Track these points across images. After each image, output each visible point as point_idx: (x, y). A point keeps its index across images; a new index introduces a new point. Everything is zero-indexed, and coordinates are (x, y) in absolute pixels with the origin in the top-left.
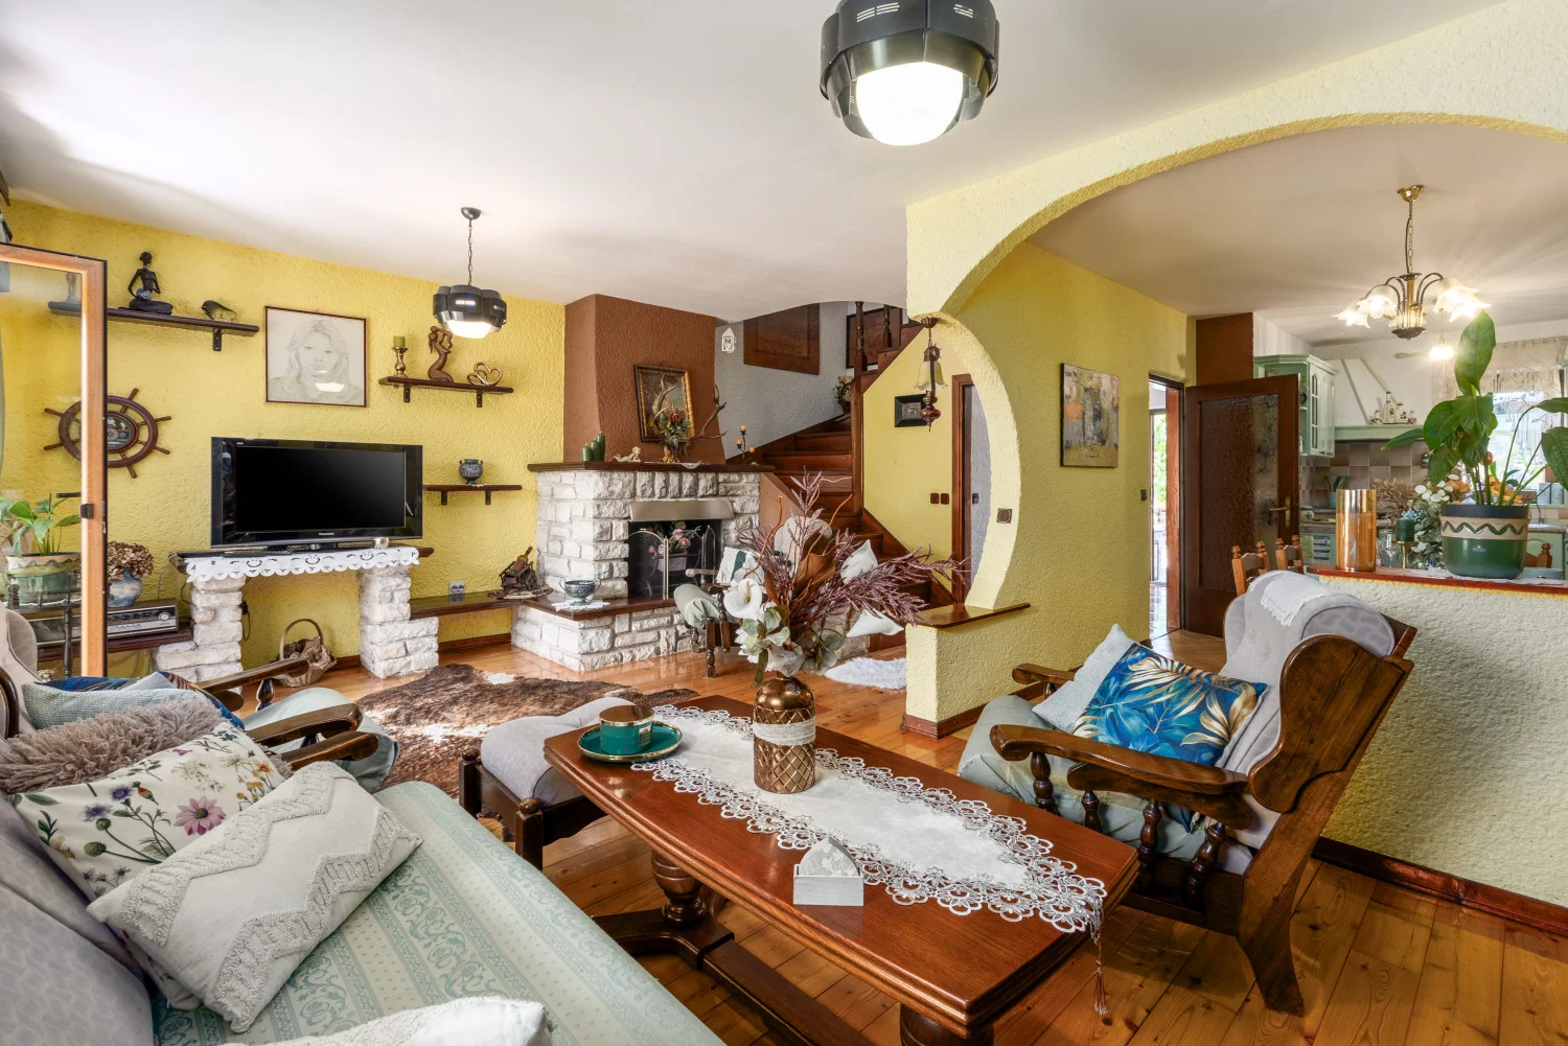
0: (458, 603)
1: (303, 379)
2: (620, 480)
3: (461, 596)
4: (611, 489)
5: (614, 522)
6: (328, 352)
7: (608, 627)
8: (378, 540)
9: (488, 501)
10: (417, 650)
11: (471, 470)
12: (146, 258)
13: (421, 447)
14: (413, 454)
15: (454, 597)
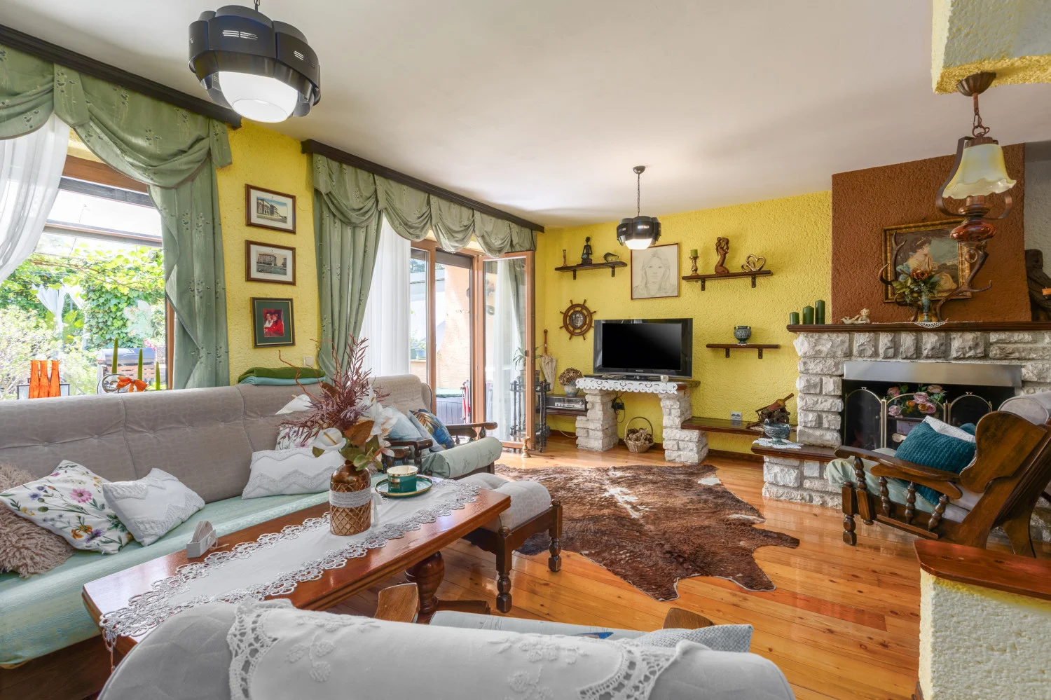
0: (736, 427)
1: (648, 285)
2: (827, 342)
3: (740, 422)
4: (817, 348)
5: (824, 378)
6: (660, 267)
7: (794, 467)
8: (662, 377)
9: (760, 356)
10: (684, 449)
11: (742, 334)
12: (588, 239)
13: (691, 320)
14: (686, 324)
15: (734, 422)
